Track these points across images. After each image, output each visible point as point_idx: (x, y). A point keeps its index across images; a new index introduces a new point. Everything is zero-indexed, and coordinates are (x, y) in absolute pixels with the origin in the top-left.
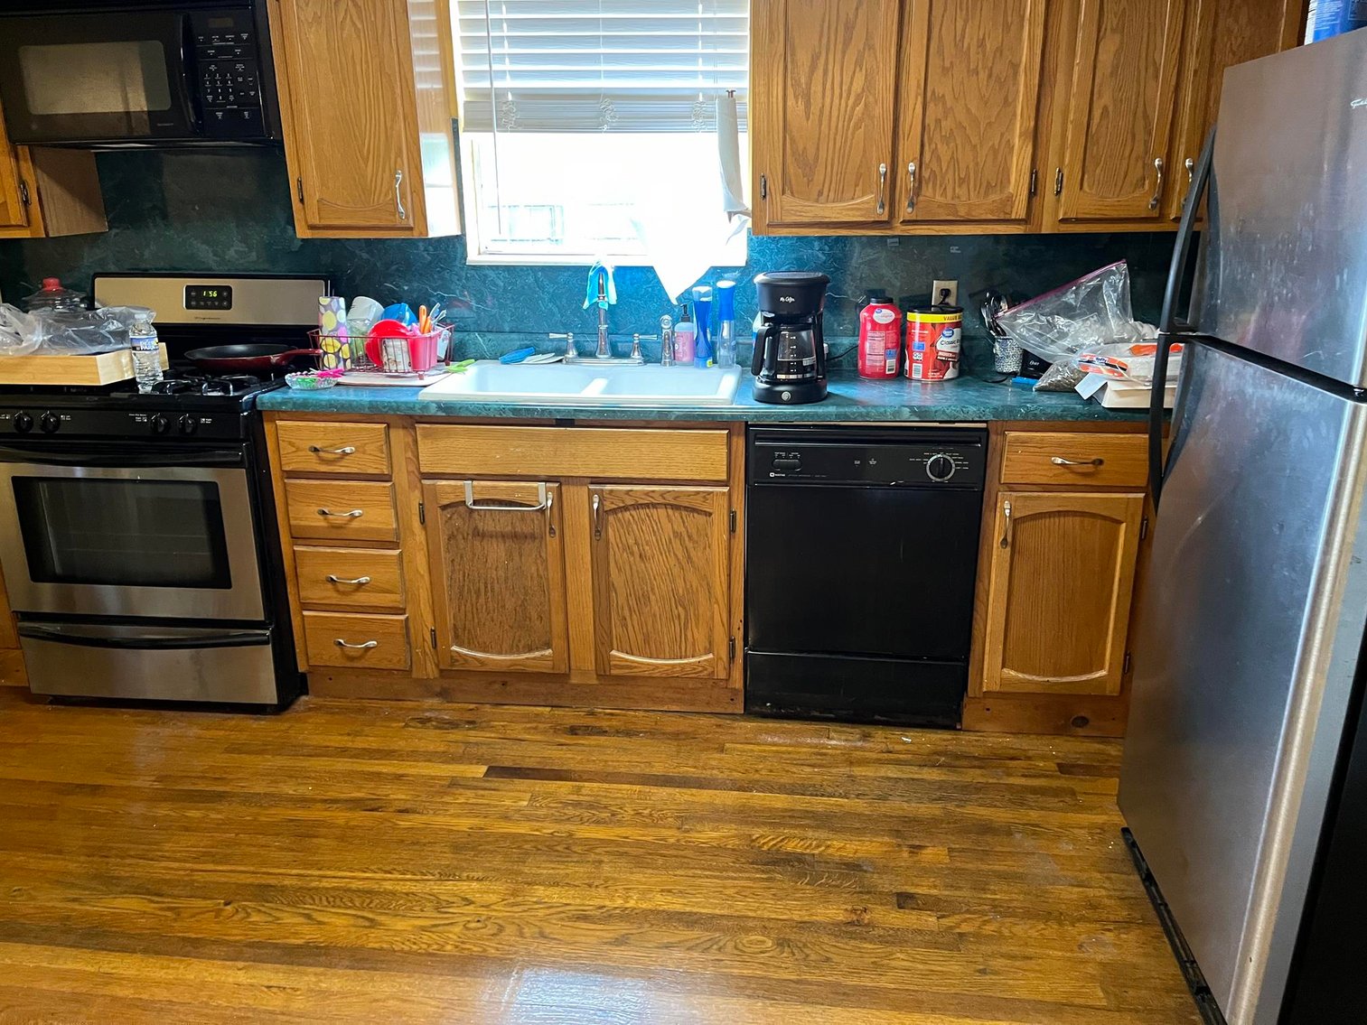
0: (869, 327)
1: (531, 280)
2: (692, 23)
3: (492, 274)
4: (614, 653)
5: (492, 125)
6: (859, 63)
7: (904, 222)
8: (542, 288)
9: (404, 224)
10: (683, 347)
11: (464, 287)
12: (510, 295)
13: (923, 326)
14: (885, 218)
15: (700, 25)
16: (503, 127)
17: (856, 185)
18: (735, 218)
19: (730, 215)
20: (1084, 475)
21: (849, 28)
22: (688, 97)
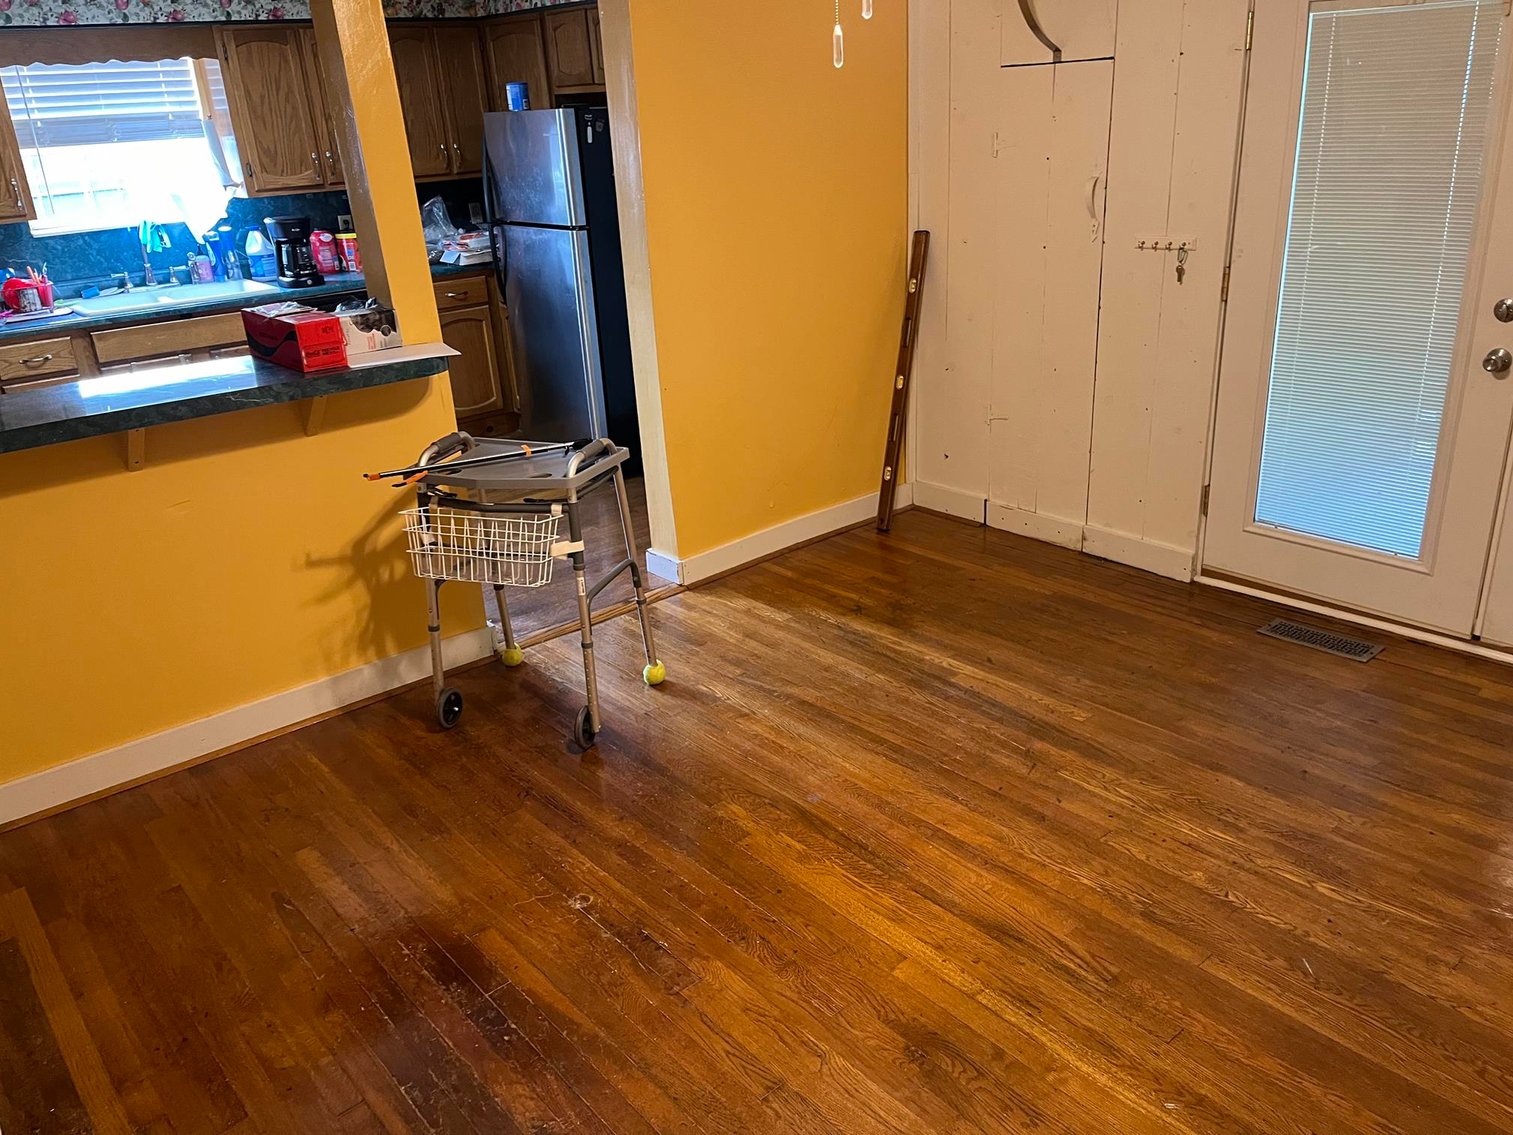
0: (318, 244)
1: (81, 242)
2: (156, 74)
3: (51, 242)
5: (34, 143)
6: (287, 100)
7: (331, 184)
8: (90, 246)
9: (22, 213)
10: (205, 271)
11: (32, 253)
12: (68, 255)
13: (348, 240)
14: (321, 182)
16: (43, 144)
17: (301, 165)
18: (228, 188)
19: (225, 187)
20: (461, 300)
21: (278, 82)
22: (163, 117)
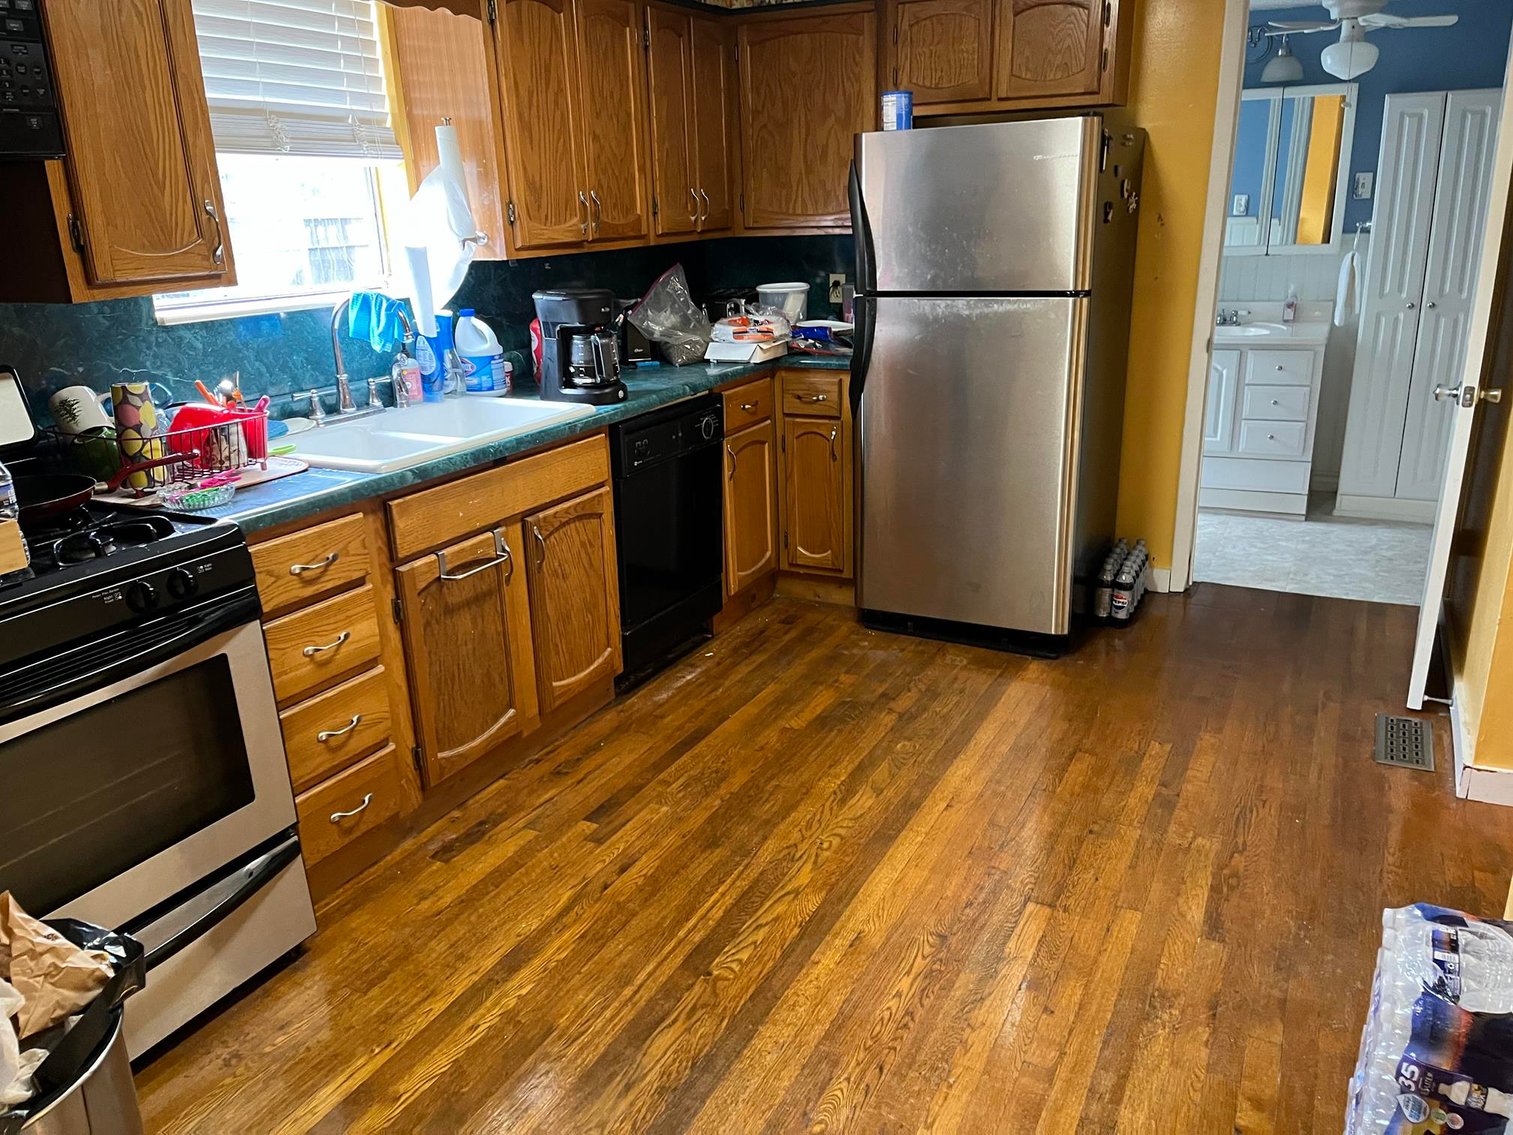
3: (187, 335)
4: (554, 684)
7: (592, 241)
9: (219, 271)
11: (155, 356)
12: (212, 359)
14: (585, 237)
15: (339, 43)
17: (566, 209)
18: (470, 245)
19: (464, 242)
22: (339, 118)
